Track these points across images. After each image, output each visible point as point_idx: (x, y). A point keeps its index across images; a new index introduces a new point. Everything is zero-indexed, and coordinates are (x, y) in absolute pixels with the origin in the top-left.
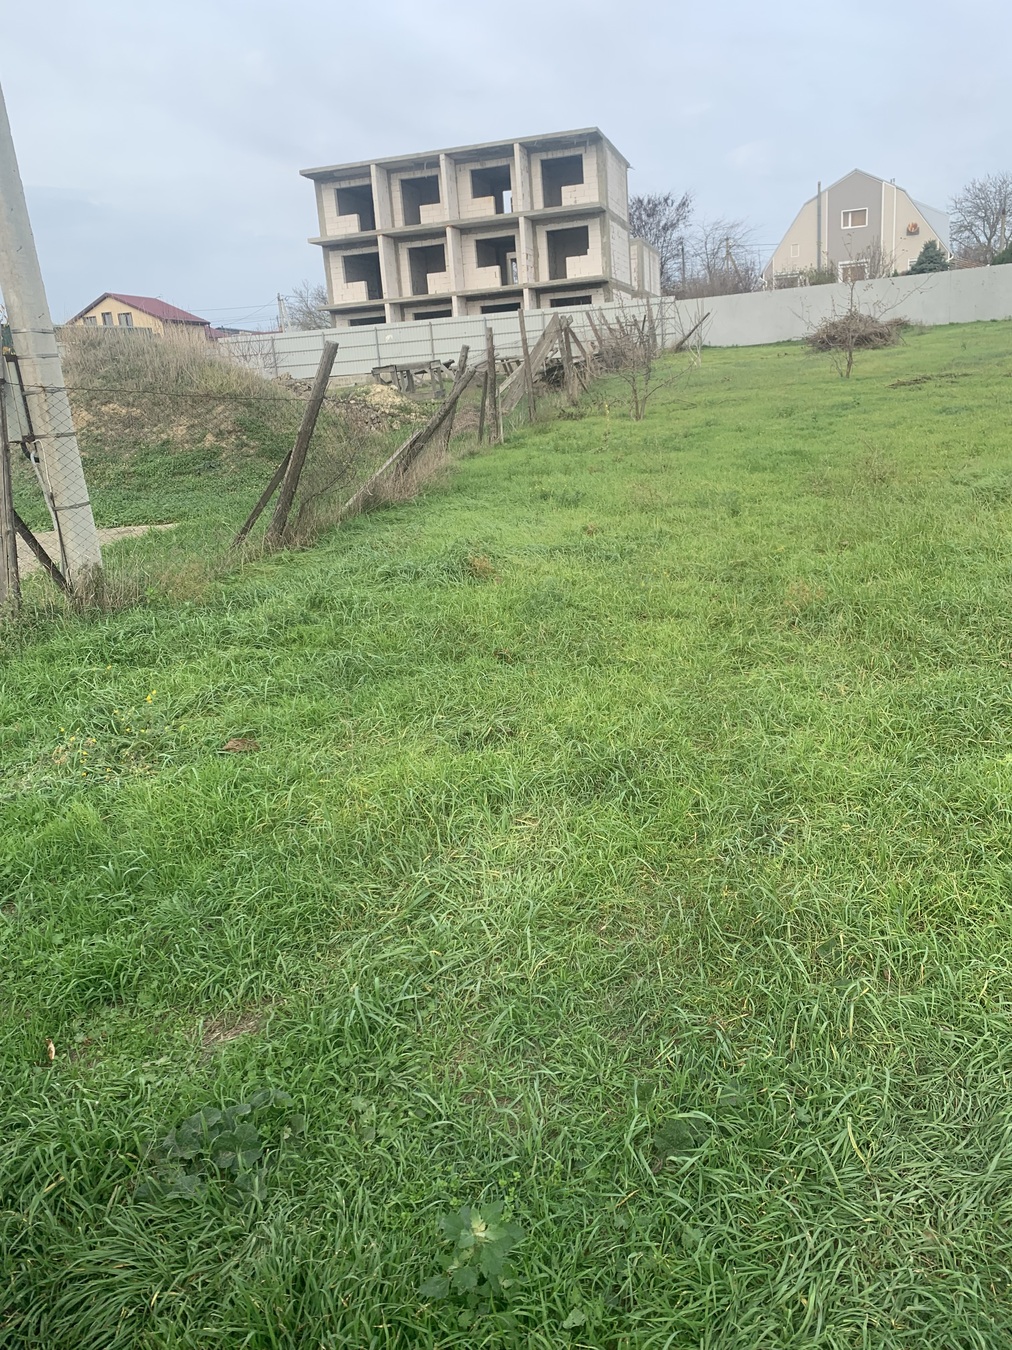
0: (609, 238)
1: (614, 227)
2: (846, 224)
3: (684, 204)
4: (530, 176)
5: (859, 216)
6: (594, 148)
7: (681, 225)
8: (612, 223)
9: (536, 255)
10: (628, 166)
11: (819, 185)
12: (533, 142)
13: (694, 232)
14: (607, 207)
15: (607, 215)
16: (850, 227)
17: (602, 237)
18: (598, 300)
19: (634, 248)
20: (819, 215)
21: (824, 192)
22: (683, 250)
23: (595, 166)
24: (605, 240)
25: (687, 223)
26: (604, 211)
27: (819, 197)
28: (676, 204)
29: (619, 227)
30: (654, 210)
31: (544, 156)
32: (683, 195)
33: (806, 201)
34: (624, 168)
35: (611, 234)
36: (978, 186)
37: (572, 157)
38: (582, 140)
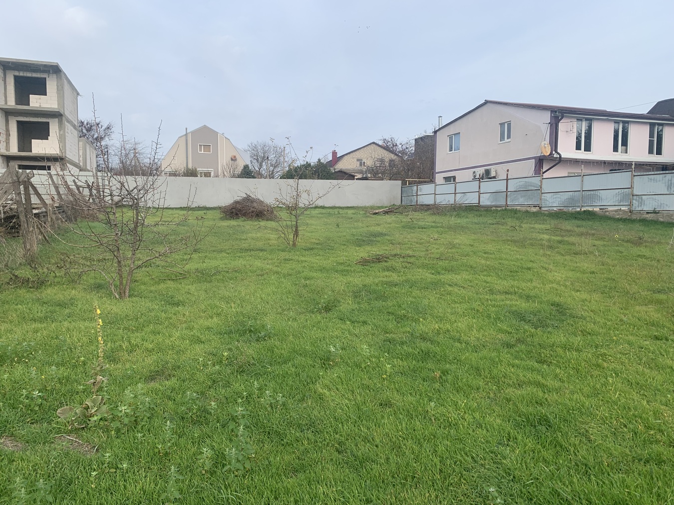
0: (64, 132)
1: (68, 126)
2: (201, 150)
3: (108, 128)
4: (5, 83)
5: (207, 147)
6: (55, 76)
7: (107, 139)
8: (66, 123)
9: (8, 135)
10: (78, 94)
11: (186, 129)
12: (9, 62)
13: (113, 142)
14: (64, 113)
15: (64, 118)
16: (203, 152)
17: (60, 130)
18: (55, 169)
19: (81, 143)
20: (187, 144)
21: (189, 133)
22: (107, 151)
23: (56, 87)
24: (62, 133)
25: (110, 138)
26: (62, 115)
27: (186, 135)
28: (103, 128)
29: (72, 128)
30: (91, 128)
31: (17, 73)
32: (108, 123)
33: (180, 136)
34: (76, 94)
35: (66, 130)
36: (253, 145)
37: (38, 78)
38: (46, 69)
